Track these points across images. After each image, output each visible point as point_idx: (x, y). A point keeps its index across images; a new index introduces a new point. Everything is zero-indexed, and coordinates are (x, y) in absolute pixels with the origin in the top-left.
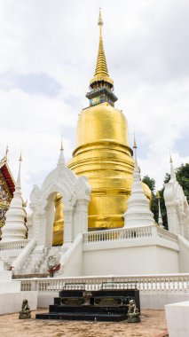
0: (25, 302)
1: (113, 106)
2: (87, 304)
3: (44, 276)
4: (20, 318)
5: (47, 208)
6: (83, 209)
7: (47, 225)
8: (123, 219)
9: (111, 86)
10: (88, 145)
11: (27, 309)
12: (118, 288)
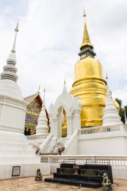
0: (39, 170)
1: (94, 58)
2: (76, 174)
3: (56, 154)
4: (36, 180)
5: (58, 116)
6: (78, 115)
7: (58, 125)
8: (102, 121)
9: (92, 47)
10: (80, 80)
11: (40, 174)
12: (99, 164)
